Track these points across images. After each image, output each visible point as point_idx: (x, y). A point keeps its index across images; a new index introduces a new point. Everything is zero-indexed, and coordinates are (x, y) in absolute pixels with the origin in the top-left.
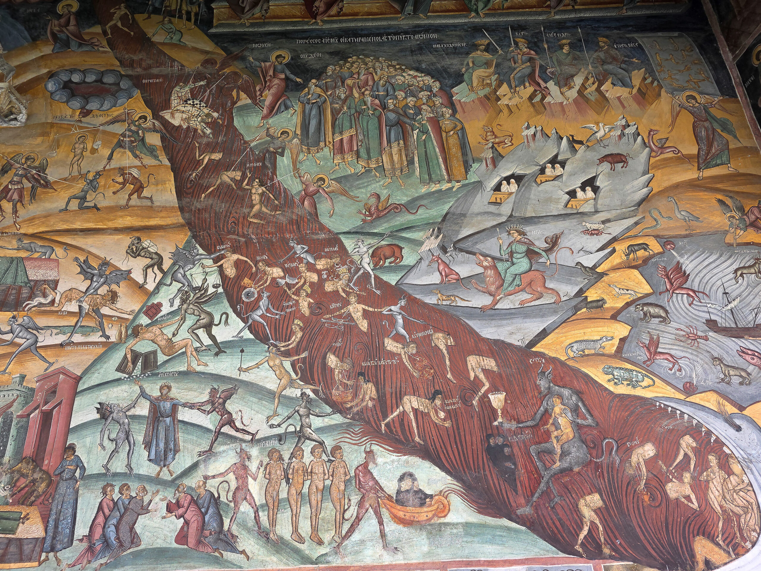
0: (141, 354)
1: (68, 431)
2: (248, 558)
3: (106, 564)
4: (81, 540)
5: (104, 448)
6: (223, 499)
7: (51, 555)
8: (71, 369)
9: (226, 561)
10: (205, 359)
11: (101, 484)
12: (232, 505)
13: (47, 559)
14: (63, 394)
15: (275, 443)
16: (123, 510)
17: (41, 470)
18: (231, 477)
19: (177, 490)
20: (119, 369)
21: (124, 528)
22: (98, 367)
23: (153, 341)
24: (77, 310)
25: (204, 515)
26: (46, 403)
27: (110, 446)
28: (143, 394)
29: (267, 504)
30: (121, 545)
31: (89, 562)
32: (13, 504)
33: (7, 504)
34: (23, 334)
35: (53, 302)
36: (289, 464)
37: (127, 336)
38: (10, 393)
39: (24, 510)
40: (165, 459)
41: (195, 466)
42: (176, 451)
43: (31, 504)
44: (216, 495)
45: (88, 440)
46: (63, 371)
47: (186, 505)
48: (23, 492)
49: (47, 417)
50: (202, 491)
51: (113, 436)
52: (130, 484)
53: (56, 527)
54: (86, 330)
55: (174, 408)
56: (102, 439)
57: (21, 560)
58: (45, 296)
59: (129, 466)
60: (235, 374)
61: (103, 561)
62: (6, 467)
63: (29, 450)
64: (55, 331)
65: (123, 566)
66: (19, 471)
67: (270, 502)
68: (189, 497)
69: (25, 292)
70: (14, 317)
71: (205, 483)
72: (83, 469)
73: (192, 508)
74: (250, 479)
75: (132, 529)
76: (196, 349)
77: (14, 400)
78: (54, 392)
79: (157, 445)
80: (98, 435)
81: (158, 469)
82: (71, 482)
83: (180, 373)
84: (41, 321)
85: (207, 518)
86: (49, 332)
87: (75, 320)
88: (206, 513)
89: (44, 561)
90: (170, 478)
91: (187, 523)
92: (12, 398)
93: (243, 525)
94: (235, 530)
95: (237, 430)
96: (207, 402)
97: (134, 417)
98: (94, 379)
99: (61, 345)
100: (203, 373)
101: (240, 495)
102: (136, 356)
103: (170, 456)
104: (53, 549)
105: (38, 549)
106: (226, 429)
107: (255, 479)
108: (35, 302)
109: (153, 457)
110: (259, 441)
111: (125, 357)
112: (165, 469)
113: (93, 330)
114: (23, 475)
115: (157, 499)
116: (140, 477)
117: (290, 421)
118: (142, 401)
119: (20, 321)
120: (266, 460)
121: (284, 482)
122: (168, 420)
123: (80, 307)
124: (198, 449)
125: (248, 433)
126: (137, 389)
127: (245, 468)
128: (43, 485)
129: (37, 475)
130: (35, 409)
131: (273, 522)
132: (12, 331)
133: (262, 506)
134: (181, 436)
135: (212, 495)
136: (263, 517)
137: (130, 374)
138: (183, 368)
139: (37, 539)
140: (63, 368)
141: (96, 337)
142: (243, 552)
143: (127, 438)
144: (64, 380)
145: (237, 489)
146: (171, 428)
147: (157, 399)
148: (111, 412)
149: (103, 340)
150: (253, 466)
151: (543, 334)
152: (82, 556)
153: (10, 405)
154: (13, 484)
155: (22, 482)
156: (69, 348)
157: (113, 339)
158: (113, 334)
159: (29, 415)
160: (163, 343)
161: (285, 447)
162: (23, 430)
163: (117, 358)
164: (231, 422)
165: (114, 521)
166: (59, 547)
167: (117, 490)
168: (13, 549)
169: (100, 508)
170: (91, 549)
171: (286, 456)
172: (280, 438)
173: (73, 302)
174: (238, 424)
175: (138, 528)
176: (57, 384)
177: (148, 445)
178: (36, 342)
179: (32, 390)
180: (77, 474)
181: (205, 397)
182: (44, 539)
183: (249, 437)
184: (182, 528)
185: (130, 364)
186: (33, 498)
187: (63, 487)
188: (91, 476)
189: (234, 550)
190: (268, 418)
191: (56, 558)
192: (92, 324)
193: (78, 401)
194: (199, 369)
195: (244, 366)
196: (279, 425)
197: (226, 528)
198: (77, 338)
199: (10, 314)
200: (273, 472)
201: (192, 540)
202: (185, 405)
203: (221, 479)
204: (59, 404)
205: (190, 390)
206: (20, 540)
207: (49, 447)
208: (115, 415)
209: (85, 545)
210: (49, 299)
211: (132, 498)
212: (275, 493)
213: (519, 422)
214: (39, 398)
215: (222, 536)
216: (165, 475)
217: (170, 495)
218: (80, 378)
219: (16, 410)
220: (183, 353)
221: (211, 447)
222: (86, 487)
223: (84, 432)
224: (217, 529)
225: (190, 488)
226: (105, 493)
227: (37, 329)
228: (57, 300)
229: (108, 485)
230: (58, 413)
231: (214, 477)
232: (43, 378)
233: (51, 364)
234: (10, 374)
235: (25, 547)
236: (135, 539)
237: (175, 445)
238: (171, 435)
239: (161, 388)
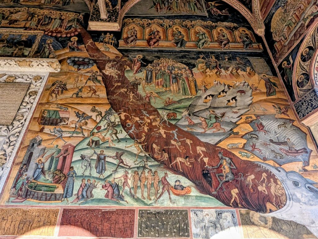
0: (95, 141)
1: (71, 162)
2: (128, 203)
3: (83, 202)
4: (75, 195)
5: (82, 168)
6: (120, 185)
7: (66, 199)
8: (73, 144)
9: (121, 203)
10: (114, 143)
11: (81, 179)
12: (123, 187)
13: (64, 200)
14: (70, 151)
15: (136, 169)
16: (88, 187)
17: (63, 173)
18: (122, 178)
19: (105, 181)
20: (87, 145)
21: (89, 192)
22: (81, 144)
23: (98, 137)
24: (75, 127)
25: (114, 190)
26: (64, 154)
27: (84, 168)
28: (95, 153)
29: (134, 187)
30: (87, 197)
31: (77, 202)
32: (54, 183)
33: (52, 183)
34: (58, 133)
35: (67, 124)
36: (141, 176)
37: (90, 135)
38: (53, 150)
39: (57, 185)
40: (102, 172)
41: (111, 175)
42: (105, 170)
43: (59, 183)
44: (118, 184)
45: (78, 165)
46: (70, 145)
47: (108, 186)
48: (57, 180)
49: (65, 158)
50: (113, 183)
51: (85, 165)
52: (91, 179)
53: (67, 191)
54: (77, 133)
55: (105, 157)
56: (82, 166)
57: (56, 200)
58: (65, 122)
59: (90, 174)
60: (124, 148)
61: (82, 201)
62: (51, 172)
63: (59, 167)
64: (68, 133)
65: (88, 203)
66: (56, 173)
67: (135, 186)
68: (109, 184)
69: (59, 121)
70: (55, 128)
71: (114, 180)
72: (76, 174)
73: (110, 187)
74: (128, 179)
75: (91, 192)
76: (112, 140)
77: (55, 152)
78: (67, 151)
79: (99, 168)
80: (81, 164)
81: (100, 175)
82: (72, 178)
83: (107, 147)
84: (64, 129)
85: (115, 190)
86: (66, 133)
87: (74, 130)
88: (115, 189)
89: (63, 201)
90: (103, 178)
91: (108, 192)
92: (54, 152)
93: (126, 193)
94: (123, 194)
95: (124, 165)
96: (115, 156)
97: (92, 159)
98: (80, 147)
99: (70, 137)
100: (114, 148)
101: (125, 184)
102: (93, 141)
103: (103, 172)
104: (66, 197)
105: (61, 197)
106: (121, 164)
107: (130, 180)
108: (62, 123)
109: (98, 171)
110: (131, 168)
111: (90, 141)
112: (102, 175)
113: (80, 133)
114: (57, 175)
115: (99, 184)
116: (94, 177)
117: (141, 163)
118: (95, 155)
119: (57, 129)
120: (133, 174)
121: (139, 181)
122: (103, 161)
123: (76, 126)
124: (112, 170)
125: (128, 166)
126: (93, 151)
127: (127, 176)
128: (63, 178)
129: (61, 175)
130: (61, 155)
131: (136, 193)
132: (54, 132)
133: (132, 188)
134: (107, 165)
135: (116, 184)
136: (132, 191)
137: (91, 147)
138: (108, 146)
139: (61, 194)
140: (70, 144)
141: (81, 135)
142: (126, 201)
143: (90, 165)
144: (70, 148)
145: (124, 182)
146: (104, 163)
147: (99, 154)
148: (85, 158)
149: (83, 136)
150: (129, 176)
151: (220, 141)
152: (75, 200)
153: (53, 154)
154: (54, 177)
155: (57, 177)
156: (72, 138)
157: (86, 136)
158: (86, 135)
159: (59, 157)
160: (102, 138)
161: (139, 170)
162: (57, 161)
163: (87, 141)
164: (122, 162)
165: (86, 190)
166: (68, 196)
167: (86, 180)
168: (53, 197)
169: (81, 186)
170: (78, 198)
171: (140, 173)
172: (138, 168)
173: (74, 124)
174: (125, 163)
175: (93, 192)
176: (68, 149)
177: (96, 168)
178: (62, 135)
179: (60, 150)
180: (74, 175)
181: (115, 155)
182: (63, 194)
183: (128, 167)
184: (107, 193)
185: (91, 144)
186: (60, 182)
187: (69, 179)
188: (78, 176)
189: (123, 200)
190: (134, 162)
191: (67, 200)
192: (79, 131)
193: (74, 154)
194: (112, 146)
195: (127, 146)
196: (138, 164)
197: (121, 194)
198: (75, 135)
199: (54, 127)
200: (136, 178)
201: (110, 197)
202: (108, 157)
203: (119, 179)
204: (69, 154)
205: (110, 152)
206: (56, 194)
207: (65, 167)
208: (86, 158)
209: (76, 196)
210: (66, 123)
211: (91, 183)
212: (136, 184)
213: (213, 167)
214: (62, 152)
215: (119, 196)
216: (102, 177)
217: (103, 183)
218: (75, 147)
219: (55, 155)
220: (108, 141)
221: (116, 169)
222: (77, 179)
223: (76, 163)
224: (118, 194)
225: (109, 181)
226: (82, 181)
227: (62, 132)
228: (69, 124)
229: (83, 179)
230: (68, 157)
231: (117, 178)
232: (63, 147)
233: (66, 142)
234: (53, 145)
235: (57, 196)
236: (92, 196)
237: (105, 168)
238: (104, 165)
239: (101, 151)
